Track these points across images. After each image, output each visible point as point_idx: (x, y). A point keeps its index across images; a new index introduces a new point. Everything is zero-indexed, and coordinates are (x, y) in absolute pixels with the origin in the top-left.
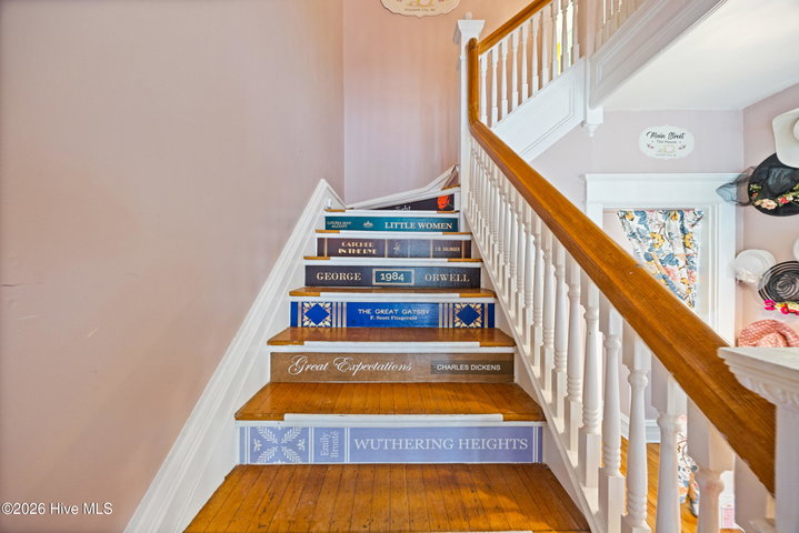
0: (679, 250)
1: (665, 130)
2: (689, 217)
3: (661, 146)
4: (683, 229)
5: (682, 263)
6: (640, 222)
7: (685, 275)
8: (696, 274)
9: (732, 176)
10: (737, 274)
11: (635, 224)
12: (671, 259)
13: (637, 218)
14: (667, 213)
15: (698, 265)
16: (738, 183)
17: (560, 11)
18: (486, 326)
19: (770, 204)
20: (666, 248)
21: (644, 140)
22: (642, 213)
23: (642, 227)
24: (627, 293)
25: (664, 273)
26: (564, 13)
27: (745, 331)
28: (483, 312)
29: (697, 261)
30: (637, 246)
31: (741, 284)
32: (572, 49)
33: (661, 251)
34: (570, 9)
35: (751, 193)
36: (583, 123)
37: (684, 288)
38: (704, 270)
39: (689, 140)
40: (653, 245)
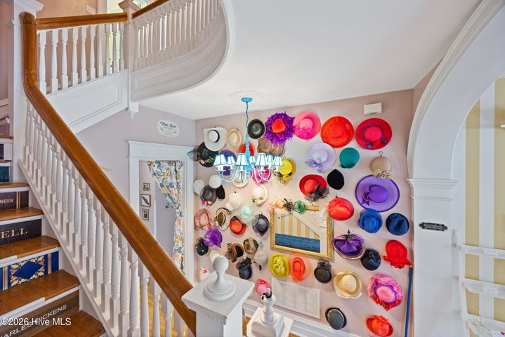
0: (174, 181)
1: (168, 122)
2: (178, 164)
3: (167, 130)
4: (176, 170)
5: (175, 186)
6: (158, 167)
7: (177, 192)
8: (181, 190)
9: (192, 148)
10: (194, 190)
11: (156, 169)
12: (171, 185)
13: (156, 165)
14: (170, 163)
15: (181, 187)
16: (194, 151)
17: (112, 33)
18: (50, 272)
19: (203, 162)
20: (169, 179)
21: (159, 125)
22: (158, 162)
23: (159, 170)
24: (151, 260)
25: (169, 192)
26: (114, 35)
27: (197, 214)
28: (46, 263)
29: (181, 184)
30: (157, 180)
31: (195, 194)
32: (120, 60)
33: (167, 181)
34: (118, 34)
35: (198, 156)
36: (127, 109)
37: (176, 198)
38: (183, 189)
39: (177, 129)
40: (164, 179)
